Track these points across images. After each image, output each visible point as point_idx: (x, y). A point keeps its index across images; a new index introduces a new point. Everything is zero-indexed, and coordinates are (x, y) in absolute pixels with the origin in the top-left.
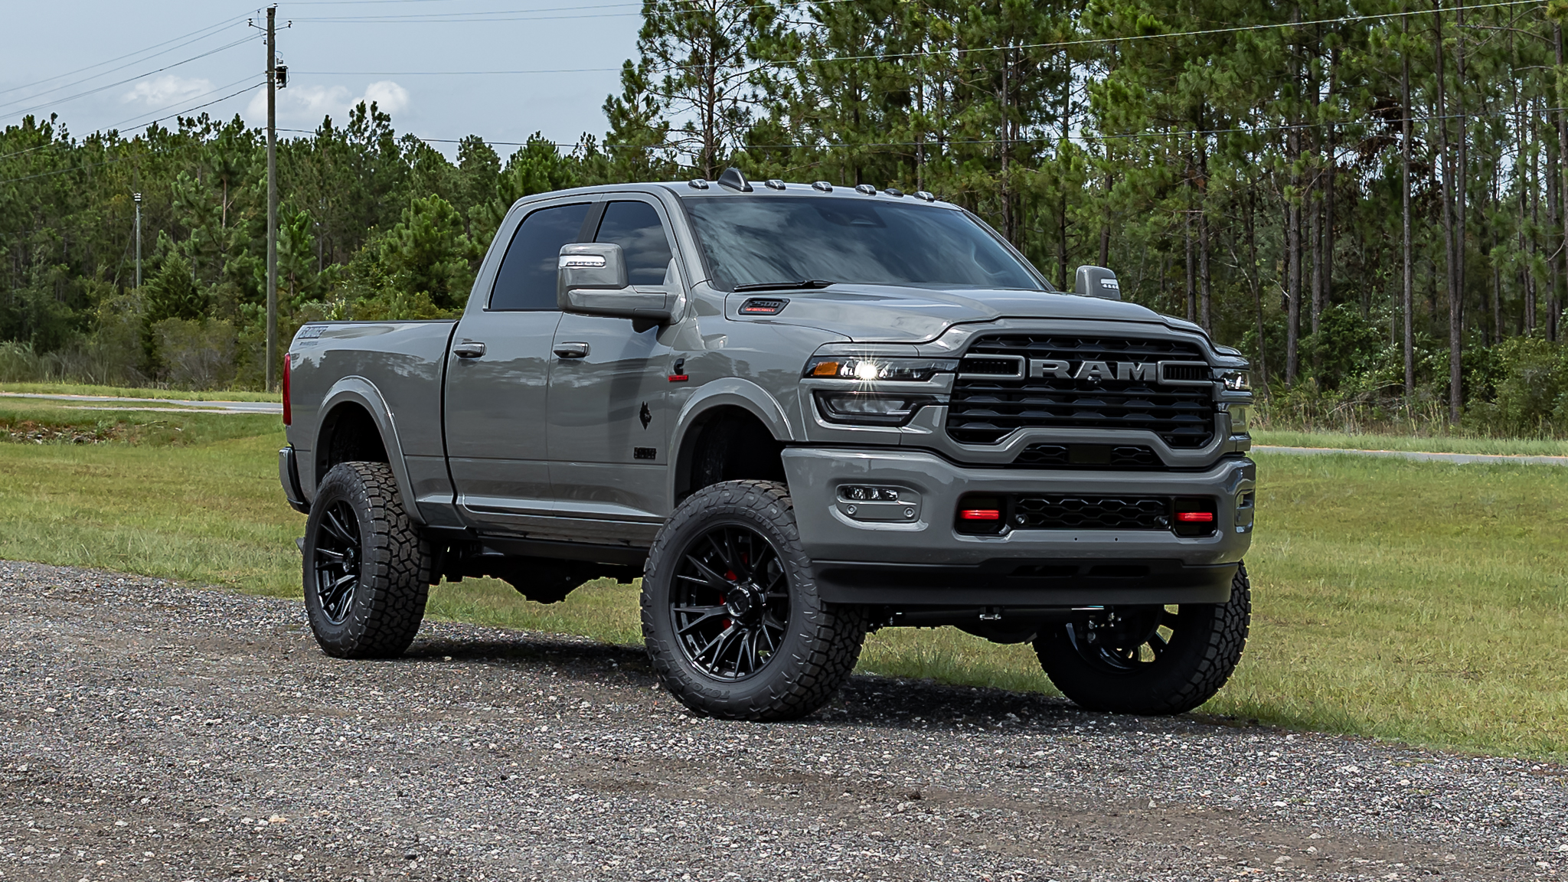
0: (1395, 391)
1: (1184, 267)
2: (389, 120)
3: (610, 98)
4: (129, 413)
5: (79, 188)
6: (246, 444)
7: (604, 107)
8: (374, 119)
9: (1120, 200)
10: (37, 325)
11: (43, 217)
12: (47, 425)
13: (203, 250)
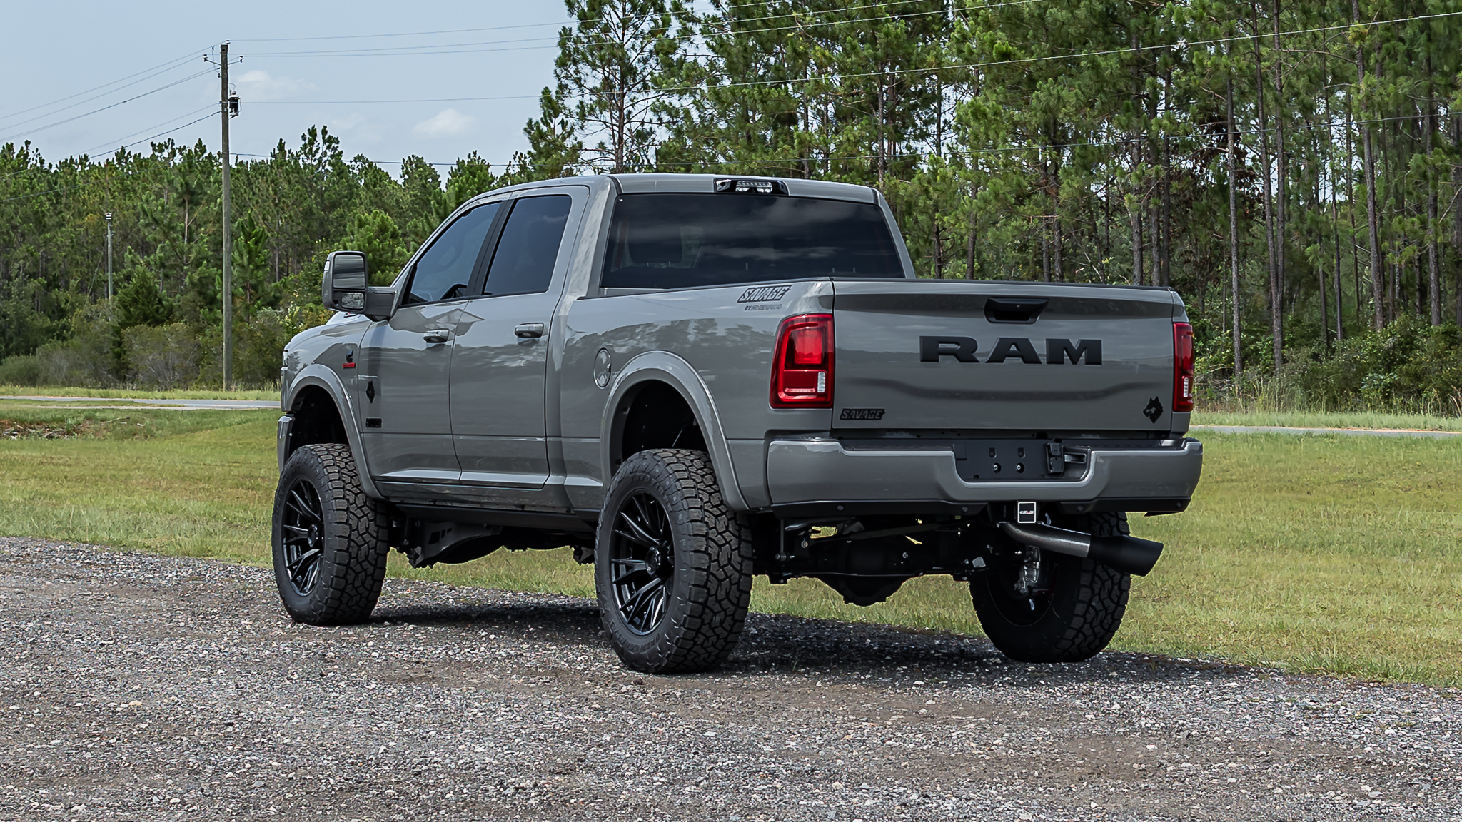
0: (1227, 373)
1: (1042, 267)
2: (338, 142)
3: (530, 121)
4: (96, 411)
5: (55, 208)
6: (201, 437)
7: (525, 129)
8: (324, 142)
9: (983, 206)
10: (18, 333)
11: (23, 235)
12: (22, 422)
13: (167, 264)
